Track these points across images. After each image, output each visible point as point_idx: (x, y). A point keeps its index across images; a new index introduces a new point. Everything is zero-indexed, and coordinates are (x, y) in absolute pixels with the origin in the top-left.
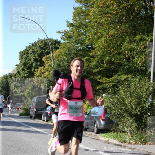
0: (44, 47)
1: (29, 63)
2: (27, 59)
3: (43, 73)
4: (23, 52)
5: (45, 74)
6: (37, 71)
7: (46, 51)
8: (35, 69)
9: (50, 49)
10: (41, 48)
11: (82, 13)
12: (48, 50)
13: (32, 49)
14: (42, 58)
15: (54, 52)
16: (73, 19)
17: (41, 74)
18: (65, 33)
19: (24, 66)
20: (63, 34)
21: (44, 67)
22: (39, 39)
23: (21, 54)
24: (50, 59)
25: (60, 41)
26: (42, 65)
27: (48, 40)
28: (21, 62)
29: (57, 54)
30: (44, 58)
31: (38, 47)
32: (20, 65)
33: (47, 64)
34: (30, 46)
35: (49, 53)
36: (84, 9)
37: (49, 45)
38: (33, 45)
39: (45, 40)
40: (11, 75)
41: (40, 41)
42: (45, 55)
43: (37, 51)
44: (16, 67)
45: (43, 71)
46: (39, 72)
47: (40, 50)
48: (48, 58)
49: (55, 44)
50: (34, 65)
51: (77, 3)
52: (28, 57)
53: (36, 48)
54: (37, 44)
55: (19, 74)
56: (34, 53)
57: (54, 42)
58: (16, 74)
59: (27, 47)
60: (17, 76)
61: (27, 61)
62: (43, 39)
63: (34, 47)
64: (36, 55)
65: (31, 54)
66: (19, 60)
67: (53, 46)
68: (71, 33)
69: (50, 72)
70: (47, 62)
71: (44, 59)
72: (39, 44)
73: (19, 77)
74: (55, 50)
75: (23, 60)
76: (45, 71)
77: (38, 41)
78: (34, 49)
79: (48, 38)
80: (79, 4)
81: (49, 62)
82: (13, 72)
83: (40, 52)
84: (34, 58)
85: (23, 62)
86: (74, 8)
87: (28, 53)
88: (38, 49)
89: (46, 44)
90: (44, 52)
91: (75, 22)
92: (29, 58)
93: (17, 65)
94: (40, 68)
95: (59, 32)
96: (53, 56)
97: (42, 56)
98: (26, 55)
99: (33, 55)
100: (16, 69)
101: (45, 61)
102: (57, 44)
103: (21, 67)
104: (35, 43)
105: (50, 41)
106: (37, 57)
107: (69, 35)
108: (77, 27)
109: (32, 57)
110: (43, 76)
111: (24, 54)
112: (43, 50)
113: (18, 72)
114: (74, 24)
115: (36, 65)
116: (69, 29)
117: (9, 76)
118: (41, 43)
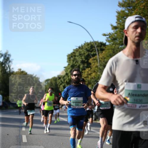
0: (90, 49)
1: (76, 65)
2: (75, 61)
3: (90, 74)
4: (71, 55)
5: (92, 75)
6: (85, 72)
7: (92, 53)
8: (82, 70)
9: (96, 51)
10: (88, 51)
11: (125, 16)
12: (94, 52)
13: (79, 51)
14: (89, 59)
15: (100, 54)
16: (116, 23)
17: (88, 75)
18: (110, 35)
19: (72, 68)
20: (108, 37)
21: (91, 69)
22: (85, 42)
23: (69, 57)
24: (97, 61)
25: (106, 43)
26: (89, 66)
27: (94, 43)
28: (69, 65)
29: (103, 56)
30: (91, 59)
31: (85, 49)
32: (68, 68)
33: (93, 65)
34: (77, 49)
35: (95, 55)
36: (127, 12)
37: (95, 47)
38: (79, 48)
39: (91, 43)
40: (60, 77)
41: (87, 44)
42: (92, 57)
43: (84, 54)
44: (65, 69)
45: (89, 72)
46: (86, 73)
47: (87, 52)
48: (94, 60)
49: (101, 47)
50: (81, 66)
51: (120, 7)
52: (75, 59)
53: (83, 51)
54: (84, 47)
55: (67, 76)
56: (81, 55)
57: (100, 45)
58: (64, 76)
59: (74, 50)
60: (65, 78)
61: (74, 63)
62: (89, 42)
63: (81, 50)
64: (83, 57)
65: (78, 56)
66: (67, 62)
67: (99, 48)
68: (116, 35)
69: (97, 73)
70: (93, 64)
71: (91, 61)
72: (85, 47)
73: (67, 79)
74: (101, 52)
75: (71, 62)
76: (92, 72)
77: (84, 44)
78: (81, 52)
79: (94, 41)
80: (122, 8)
81: (96, 63)
82: (62, 75)
83: (87, 54)
84: (81, 60)
85: (71, 64)
86: (117, 12)
87: (75, 56)
88: (85, 52)
89: (92, 47)
90: (91, 54)
91: (119, 25)
92: (77, 60)
93: (65, 67)
94: (87, 70)
95: (105, 35)
96: (99, 57)
97: (89, 58)
98: (74, 57)
99: (80, 58)
100: (64, 71)
101: (91, 62)
102: (102, 46)
103: (69, 69)
104: (82, 46)
105: (96, 44)
106: (84, 59)
107: (114, 37)
108: (121, 29)
109: (79, 59)
110: (90, 77)
111: (71, 57)
112: (90, 53)
113: (67, 74)
114: (118, 27)
115: (83, 67)
116: (114, 31)
117: (58, 78)
118: (87, 46)
